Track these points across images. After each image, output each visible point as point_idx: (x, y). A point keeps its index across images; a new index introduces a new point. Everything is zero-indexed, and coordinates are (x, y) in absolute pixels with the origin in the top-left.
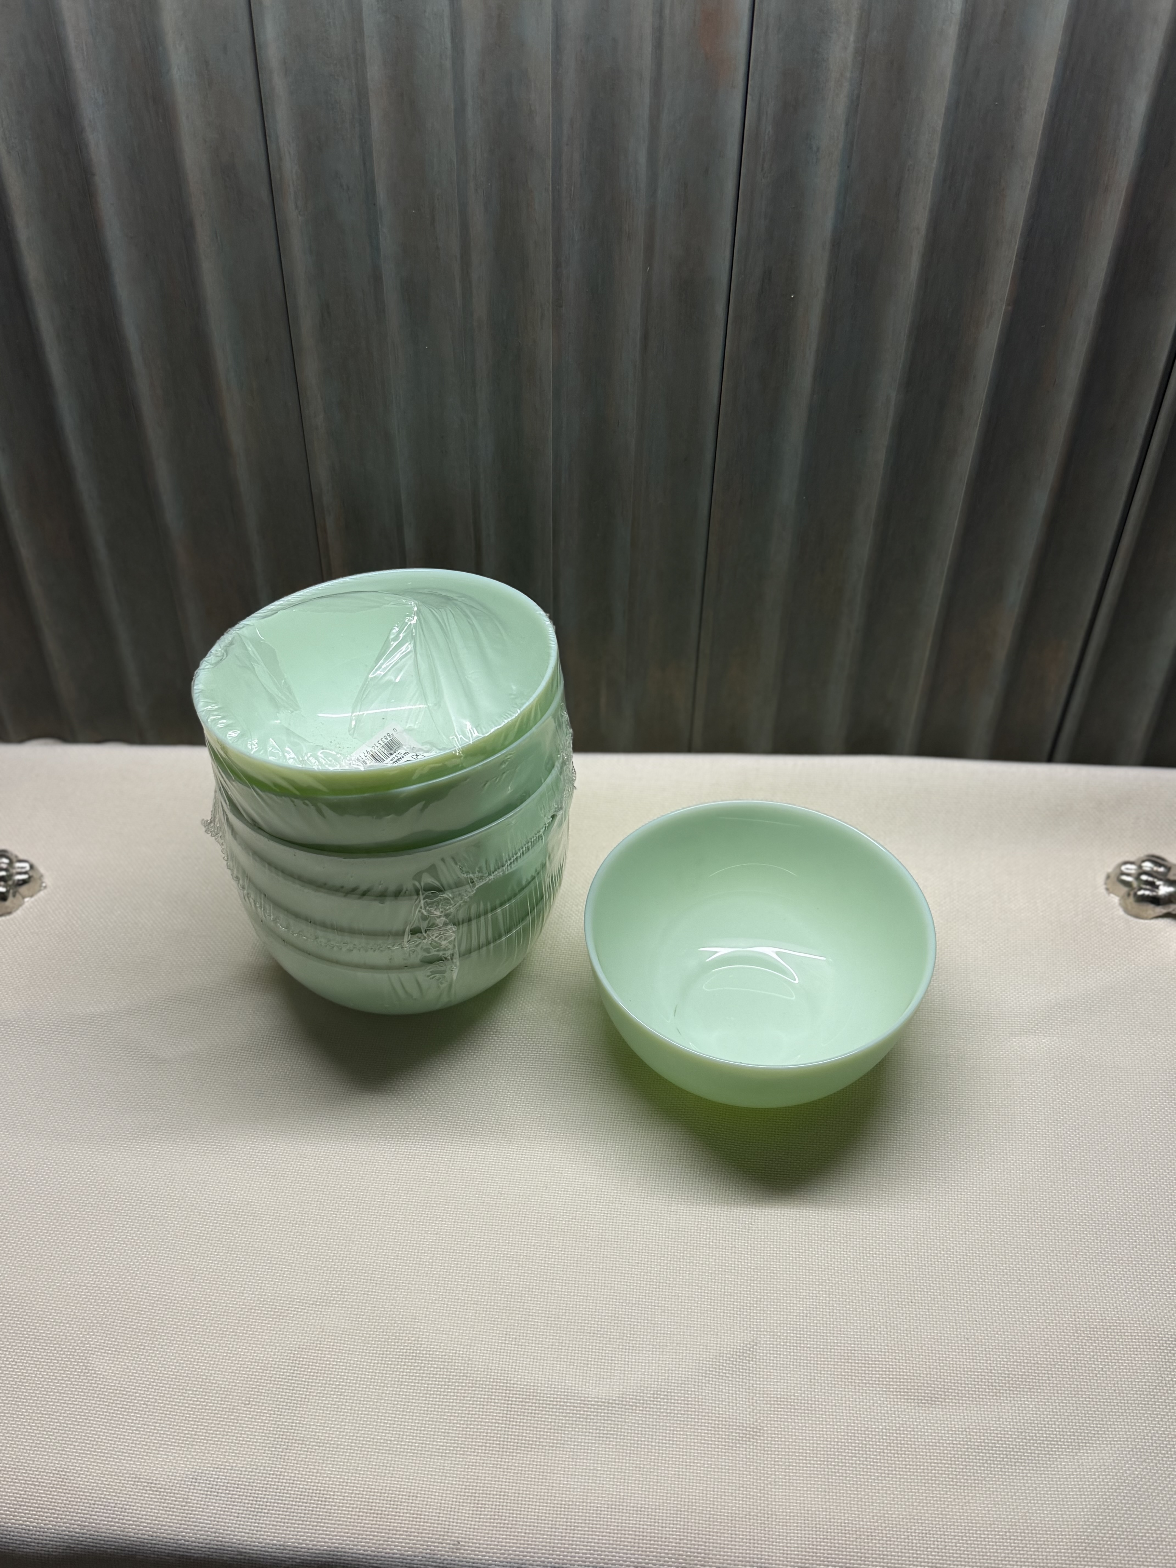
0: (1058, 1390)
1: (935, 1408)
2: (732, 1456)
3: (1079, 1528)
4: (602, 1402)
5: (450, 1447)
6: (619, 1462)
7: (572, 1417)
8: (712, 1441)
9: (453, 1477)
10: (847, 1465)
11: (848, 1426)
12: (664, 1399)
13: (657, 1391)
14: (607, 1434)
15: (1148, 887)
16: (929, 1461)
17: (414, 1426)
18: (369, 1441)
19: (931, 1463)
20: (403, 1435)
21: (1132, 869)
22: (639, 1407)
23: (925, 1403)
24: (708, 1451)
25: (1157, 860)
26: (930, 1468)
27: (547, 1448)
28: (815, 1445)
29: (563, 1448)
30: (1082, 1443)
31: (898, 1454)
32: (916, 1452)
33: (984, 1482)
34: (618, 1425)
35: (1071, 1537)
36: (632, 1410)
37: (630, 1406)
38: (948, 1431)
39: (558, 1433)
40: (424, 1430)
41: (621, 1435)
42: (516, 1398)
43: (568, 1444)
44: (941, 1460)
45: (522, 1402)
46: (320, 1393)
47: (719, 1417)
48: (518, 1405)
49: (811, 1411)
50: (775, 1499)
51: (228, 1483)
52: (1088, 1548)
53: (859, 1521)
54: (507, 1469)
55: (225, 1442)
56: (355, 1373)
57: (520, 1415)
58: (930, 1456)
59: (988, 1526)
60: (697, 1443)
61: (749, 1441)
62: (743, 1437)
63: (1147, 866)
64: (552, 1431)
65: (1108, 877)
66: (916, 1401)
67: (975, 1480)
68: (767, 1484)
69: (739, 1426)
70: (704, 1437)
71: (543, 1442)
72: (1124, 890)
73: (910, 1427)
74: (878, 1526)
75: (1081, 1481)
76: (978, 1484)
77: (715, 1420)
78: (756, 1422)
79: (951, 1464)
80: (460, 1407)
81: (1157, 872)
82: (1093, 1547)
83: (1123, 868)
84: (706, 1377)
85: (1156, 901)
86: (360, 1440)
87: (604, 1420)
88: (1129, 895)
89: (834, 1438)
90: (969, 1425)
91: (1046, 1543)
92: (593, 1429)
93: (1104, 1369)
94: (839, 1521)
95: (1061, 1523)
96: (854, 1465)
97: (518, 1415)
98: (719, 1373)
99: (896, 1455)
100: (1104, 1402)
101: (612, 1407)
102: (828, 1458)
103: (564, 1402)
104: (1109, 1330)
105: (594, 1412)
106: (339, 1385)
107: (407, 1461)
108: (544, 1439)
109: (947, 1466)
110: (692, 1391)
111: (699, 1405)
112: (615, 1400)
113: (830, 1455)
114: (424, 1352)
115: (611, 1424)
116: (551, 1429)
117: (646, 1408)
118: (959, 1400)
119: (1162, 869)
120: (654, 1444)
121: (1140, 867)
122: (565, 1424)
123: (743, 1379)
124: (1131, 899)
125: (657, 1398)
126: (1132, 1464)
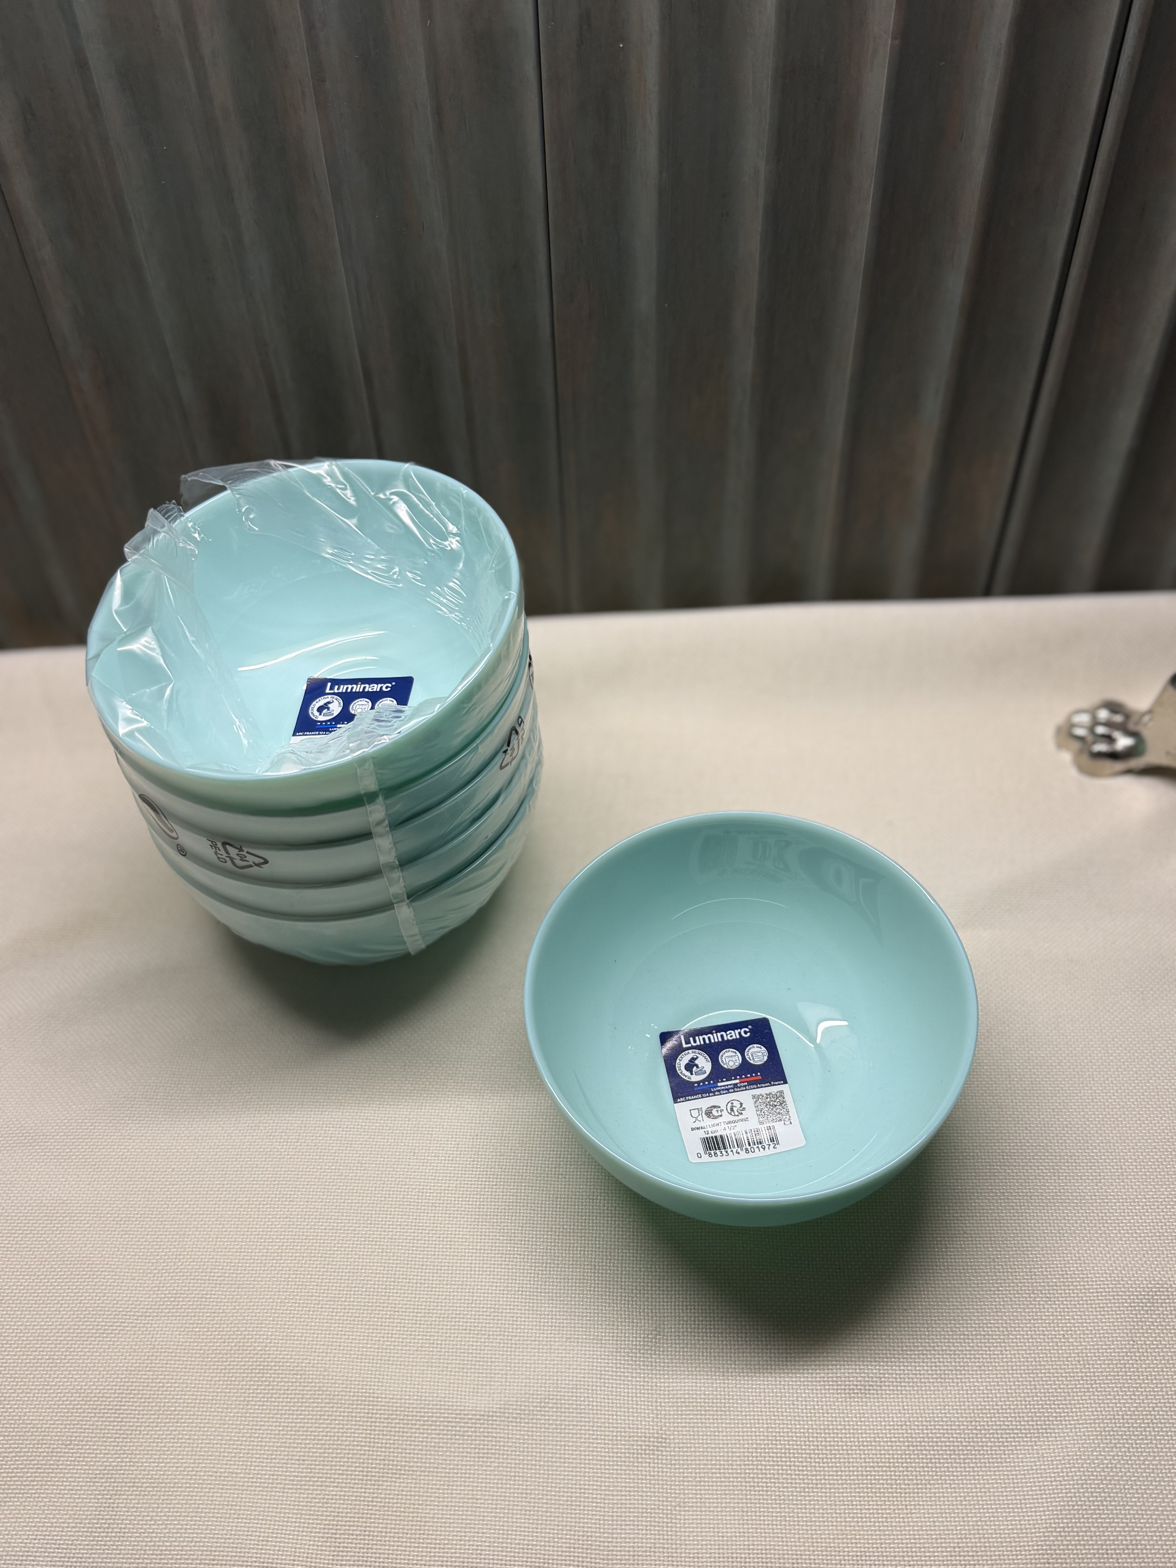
0: (1012, 1366)
1: (869, 1398)
2: (634, 1475)
3: (1040, 1537)
4: (480, 1415)
5: (306, 1477)
6: (502, 1488)
7: (447, 1435)
8: (609, 1457)
9: (310, 1515)
10: (768, 1476)
11: (768, 1428)
12: (552, 1408)
13: (545, 1399)
14: (487, 1453)
15: (1104, 740)
16: (863, 1464)
17: (264, 1454)
18: (211, 1476)
19: (866, 1467)
20: (251, 1466)
21: (1085, 719)
22: (524, 1419)
23: (857, 1393)
24: (605, 1469)
25: (1114, 707)
26: (864, 1473)
27: (418, 1473)
28: (730, 1454)
29: (437, 1472)
30: (1043, 1429)
31: (827, 1458)
32: (848, 1454)
33: (928, 1486)
34: (500, 1442)
35: (1031, 1548)
36: (516, 1422)
37: (513, 1418)
38: (885, 1425)
39: (430, 1455)
40: (275, 1459)
41: (503, 1455)
42: (381, 1414)
43: (442, 1468)
44: (877, 1462)
45: (388, 1419)
46: (153, 1422)
47: (617, 1428)
48: (383, 1423)
49: (725, 1411)
50: (684, 1524)
52: (1051, 1561)
53: (783, 1546)
54: (372, 1502)
56: (193, 1395)
57: (386, 1435)
58: (865, 1458)
59: (934, 1541)
60: (593, 1460)
61: (653, 1454)
62: (645, 1450)
63: (1103, 714)
64: (424, 1452)
65: (1059, 731)
66: (847, 1391)
67: (918, 1484)
68: (675, 1506)
69: (641, 1437)
70: (601, 1452)
71: (413, 1466)
72: (1076, 745)
73: (840, 1425)
74: (805, 1551)
75: (1042, 1477)
76: (922, 1488)
77: (613, 1432)
78: (661, 1430)
79: (890, 1467)
80: (316, 1427)
81: (1114, 722)
82: (1057, 1559)
83: (1075, 719)
84: (600, 1379)
85: (1114, 756)
86: (200, 1476)
87: (484, 1436)
88: (1082, 751)
89: (752, 1444)
90: (909, 1418)
91: (1002, 1557)
92: (471, 1448)
94: (759, 1547)
95: (1019, 1531)
96: (776, 1476)
97: (383, 1435)
98: (616, 1372)
99: (825, 1460)
100: (1066, 1377)
101: (493, 1421)
103: (437, 1417)
104: (1071, 1288)
105: (472, 1427)
106: (175, 1411)
107: (256, 1497)
108: (414, 1462)
109: (884, 1469)
110: (584, 1397)
111: (593, 1414)
112: (496, 1412)
113: (748, 1465)
114: (273, 1364)
115: (491, 1441)
116: (422, 1450)
117: (533, 1419)
118: (897, 1386)
119: (1120, 718)
120: (542, 1463)
121: (1094, 717)
122: (439, 1443)
123: (644, 1378)
124: (1086, 756)
125: (545, 1407)
126: (1100, 1451)
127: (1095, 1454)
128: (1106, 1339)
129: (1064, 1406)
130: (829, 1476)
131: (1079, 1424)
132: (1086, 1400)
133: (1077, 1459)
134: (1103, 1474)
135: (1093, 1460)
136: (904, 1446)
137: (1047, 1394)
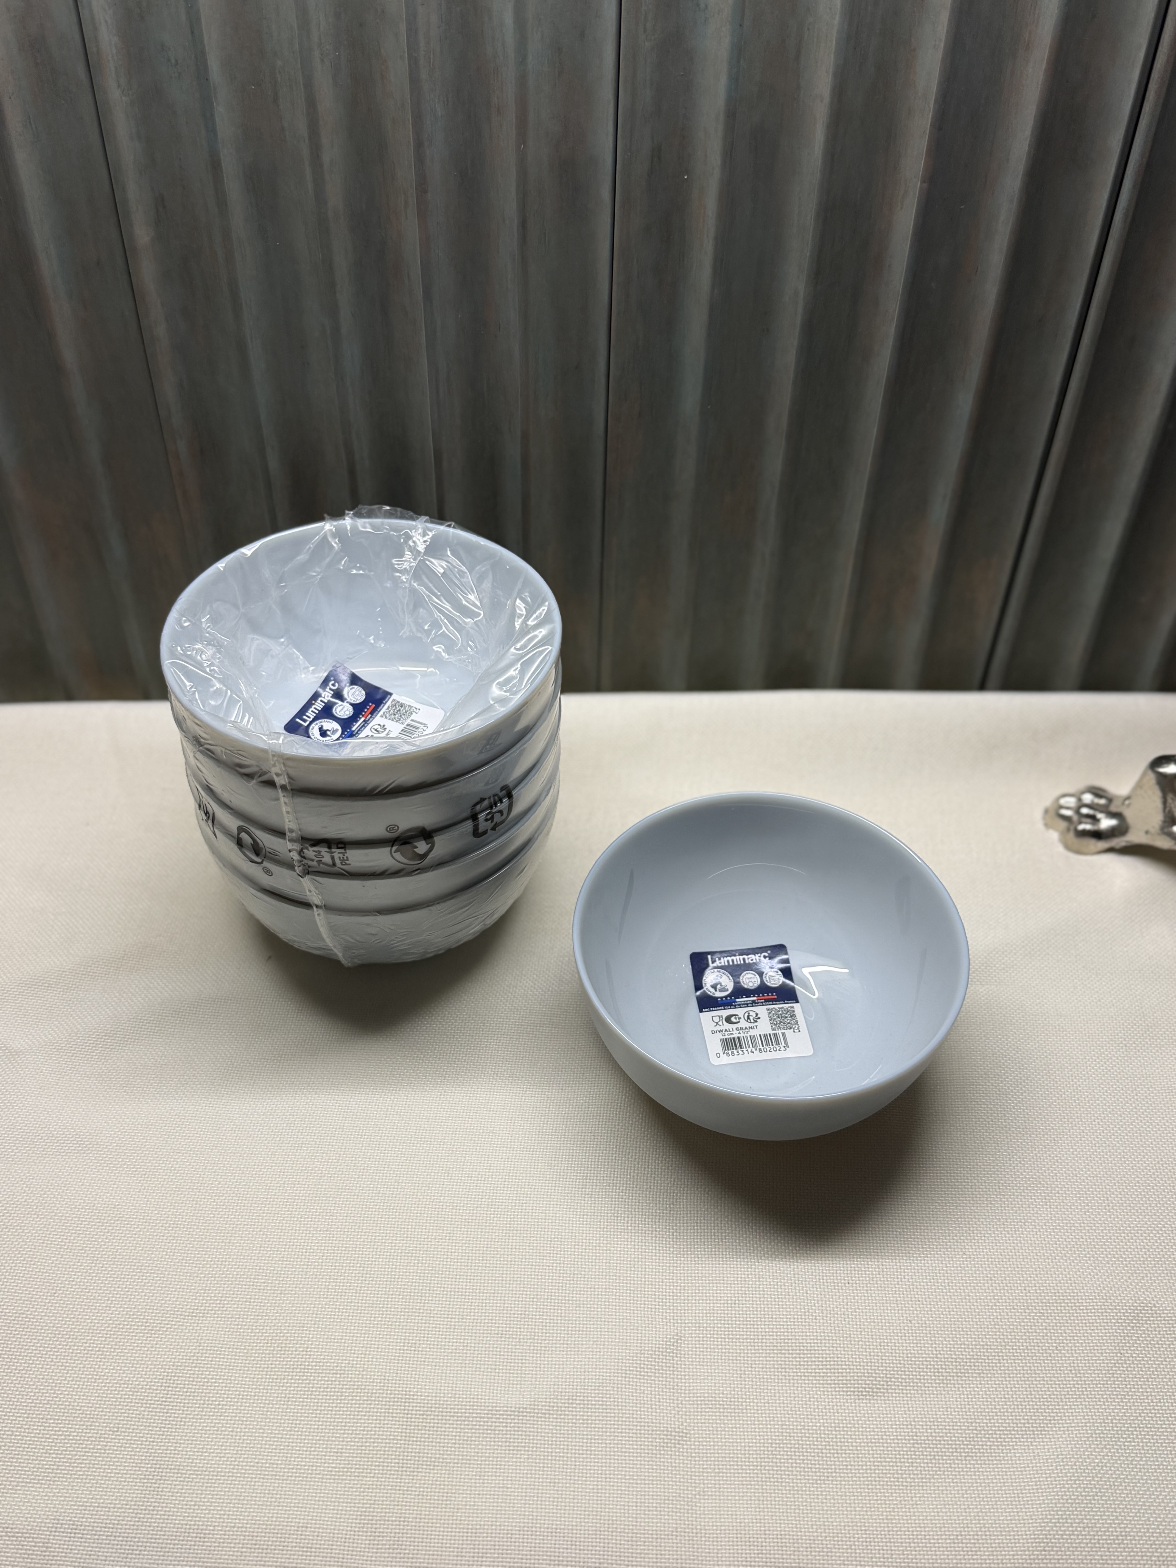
0: (1009, 1374)
1: (877, 1400)
2: (656, 1465)
3: (1037, 1527)
4: (511, 1411)
5: (344, 1468)
6: (531, 1478)
7: (479, 1429)
8: (633, 1449)
9: (347, 1503)
10: (783, 1468)
11: (782, 1425)
12: (580, 1404)
13: (573, 1396)
14: (518, 1447)
15: (1089, 820)
16: (872, 1460)
17: (303, 1447)
18: (253, 1466)
19: (874, 1462)
20: (291, 1457)
21: (1071, 801)
22: (553, 1414)
23: (866, 1395)
24: (630, 1460)
25: (1097, 792)
26: (873, 1468)
27: (451, 1465)
28: (747, 1448)
29: (470, 1464)
30: (1038, 1431)
31: (838, 1454)
32: (857, 1450)
33: (932, 1480)
34: (529, 1436)
35: (1028, 1537)
36: (545, 1418)
37: (542, 1413)
38: (892, 1425)
39: (463, 1448)
40: (314, 1451)
41: (533, 1447)
42: (416, 1411)
43: (475, 1460)
44: (885, 1458)
45: (423, 1415)
46: (197, 1415)
47: (641, 1422)
48: (419, 1418)
49: (743, 1409)
50: (704, 1511)
51: (94, 1522)
52: (1047, 1549)
53: (797, 1531)
54: (407, 1491)
55: (90, 1475)
56: (236, 1391)
57: (421, 1430)
58: (873, 1454)
59: (938, 1529)
60: (617, 1451)
61: (675, 1447)
62: (667, 1443)
63: (1088, 798)
64: (457, 1446)
65: (1046, 811)
66: (856, 1393)
67: (922, 1478)
68: (695, 1495)
69: (663, 1431)
70: (625, 1444)
71: (446, 1459)
72: (1063, 824)
73: (850, 1423)
74: (817, 1536)
75: (1038, 1474)
76: (926, 1482)
77: (637, 1426)
78: (682, 1425)
79: (896, 1462)
80: (354, 1423)
81: (1098, 805)
82: (1053, 1547)
83: (1063, 801)
84: (625, 1377)
85: (1098, 835)
86: (242, 1466)
87: (514, 1431)
88: (1068, 830)
89: (768, 1439)
90: (914, 1418)
91: (1001, 1545)
92: (502, 1442)
93: (1059, 1348)
94: (775, 1533)
95: (1017, 1522)
96: (790, 1469)
97: (419, 1430)
98: (640, 1372)
99: (836, 1455)
100: (1059, 1384)
101: (523, 1416)
102: (761, 1462)
103: (470, 1413)
104: (1063, 1305)
105: (503, 1423)
106: (219, 1405)
107: (296, 1486)
108: (448, 1455)
109: (891, 1464)
110: (610, 1394)
111: (618, 1409)
112: (526, 1408)
113: (764, 1458)
114: (314, 1364)
115: (522, 1435)
116: (455, 1444)
117: (561, 1415)
118: (902, 1390)
119: (1102, 801)
120: (569, 1455)
121: (1080, 800)
122: (471, 1437)
123: (666, 1378)
124: (1071, 834)
125: (572, 1403)
126: (1091, 1452)
127: (1086, 1453)
128: (1096, 1351)
129: (1058, 1411)
130: (840, 1469)
131: (1072, 1427)
132: (1078, 1405)
133: (1070, 1458)
134: (1094, 1471)
135: (1085, 1458)
136: (910, 1444)
137: (1042, 1400)
